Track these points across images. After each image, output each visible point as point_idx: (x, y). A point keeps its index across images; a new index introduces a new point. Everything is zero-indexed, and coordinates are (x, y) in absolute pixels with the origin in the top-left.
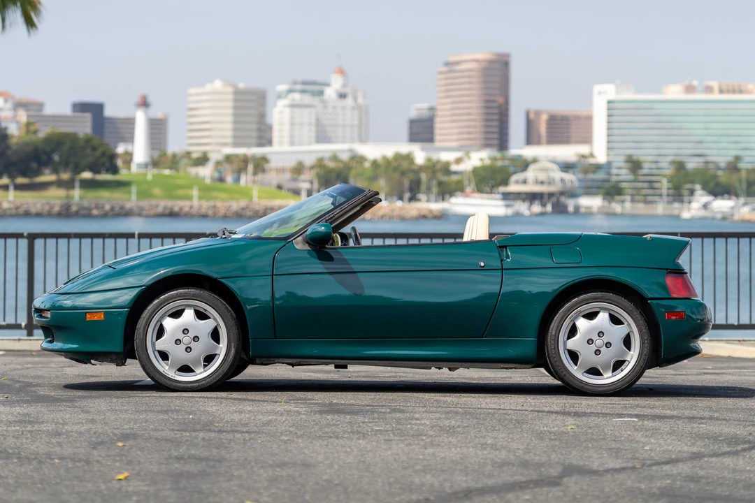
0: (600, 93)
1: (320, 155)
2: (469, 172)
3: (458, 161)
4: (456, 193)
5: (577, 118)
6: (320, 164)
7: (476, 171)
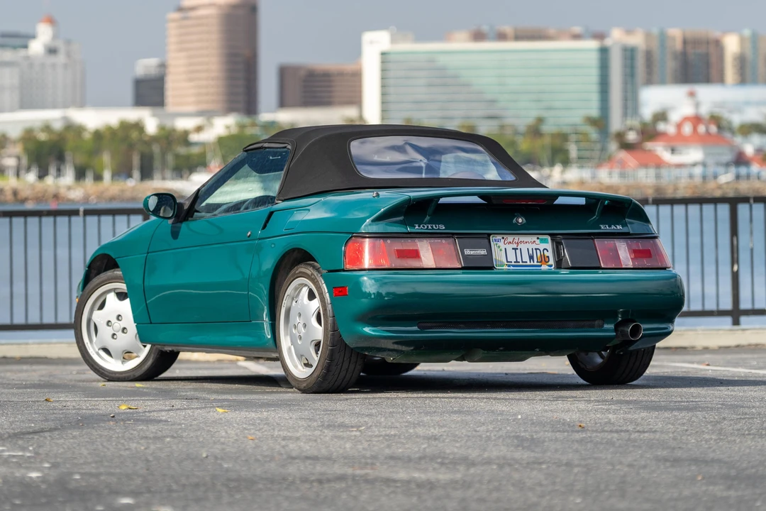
0: (371, 42)
1: (28, 125)
2: (214, 144)
3: (199, 129)
4: (198, 169)
5: (341, 74)
6: (28, 137)
7: (221, 141)
